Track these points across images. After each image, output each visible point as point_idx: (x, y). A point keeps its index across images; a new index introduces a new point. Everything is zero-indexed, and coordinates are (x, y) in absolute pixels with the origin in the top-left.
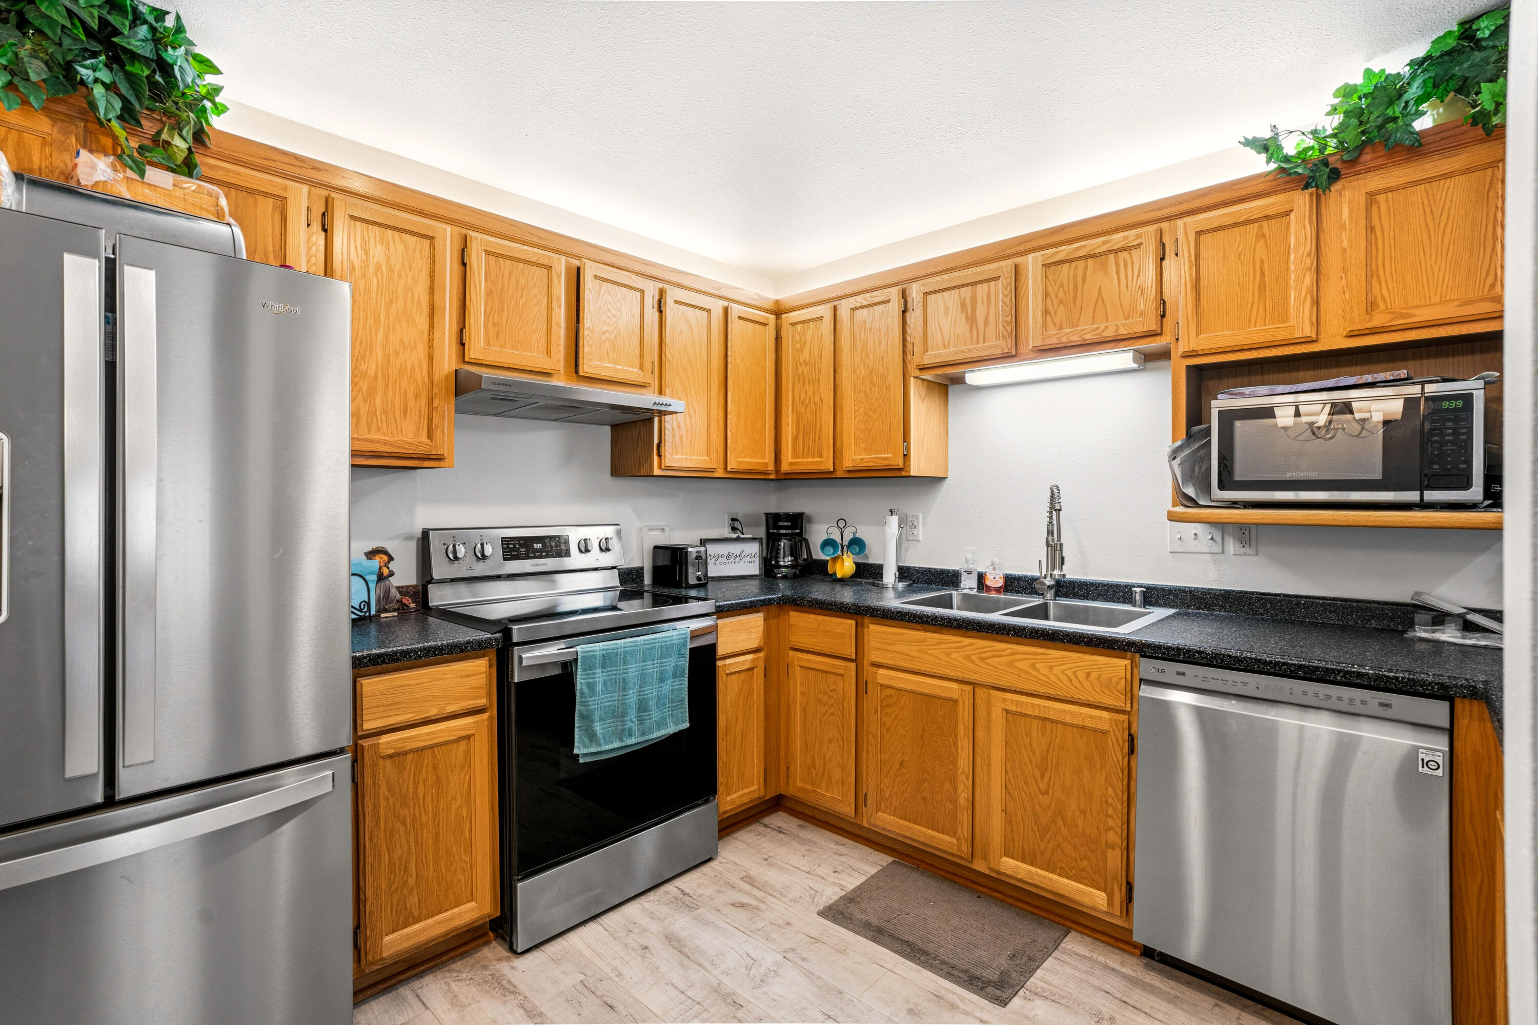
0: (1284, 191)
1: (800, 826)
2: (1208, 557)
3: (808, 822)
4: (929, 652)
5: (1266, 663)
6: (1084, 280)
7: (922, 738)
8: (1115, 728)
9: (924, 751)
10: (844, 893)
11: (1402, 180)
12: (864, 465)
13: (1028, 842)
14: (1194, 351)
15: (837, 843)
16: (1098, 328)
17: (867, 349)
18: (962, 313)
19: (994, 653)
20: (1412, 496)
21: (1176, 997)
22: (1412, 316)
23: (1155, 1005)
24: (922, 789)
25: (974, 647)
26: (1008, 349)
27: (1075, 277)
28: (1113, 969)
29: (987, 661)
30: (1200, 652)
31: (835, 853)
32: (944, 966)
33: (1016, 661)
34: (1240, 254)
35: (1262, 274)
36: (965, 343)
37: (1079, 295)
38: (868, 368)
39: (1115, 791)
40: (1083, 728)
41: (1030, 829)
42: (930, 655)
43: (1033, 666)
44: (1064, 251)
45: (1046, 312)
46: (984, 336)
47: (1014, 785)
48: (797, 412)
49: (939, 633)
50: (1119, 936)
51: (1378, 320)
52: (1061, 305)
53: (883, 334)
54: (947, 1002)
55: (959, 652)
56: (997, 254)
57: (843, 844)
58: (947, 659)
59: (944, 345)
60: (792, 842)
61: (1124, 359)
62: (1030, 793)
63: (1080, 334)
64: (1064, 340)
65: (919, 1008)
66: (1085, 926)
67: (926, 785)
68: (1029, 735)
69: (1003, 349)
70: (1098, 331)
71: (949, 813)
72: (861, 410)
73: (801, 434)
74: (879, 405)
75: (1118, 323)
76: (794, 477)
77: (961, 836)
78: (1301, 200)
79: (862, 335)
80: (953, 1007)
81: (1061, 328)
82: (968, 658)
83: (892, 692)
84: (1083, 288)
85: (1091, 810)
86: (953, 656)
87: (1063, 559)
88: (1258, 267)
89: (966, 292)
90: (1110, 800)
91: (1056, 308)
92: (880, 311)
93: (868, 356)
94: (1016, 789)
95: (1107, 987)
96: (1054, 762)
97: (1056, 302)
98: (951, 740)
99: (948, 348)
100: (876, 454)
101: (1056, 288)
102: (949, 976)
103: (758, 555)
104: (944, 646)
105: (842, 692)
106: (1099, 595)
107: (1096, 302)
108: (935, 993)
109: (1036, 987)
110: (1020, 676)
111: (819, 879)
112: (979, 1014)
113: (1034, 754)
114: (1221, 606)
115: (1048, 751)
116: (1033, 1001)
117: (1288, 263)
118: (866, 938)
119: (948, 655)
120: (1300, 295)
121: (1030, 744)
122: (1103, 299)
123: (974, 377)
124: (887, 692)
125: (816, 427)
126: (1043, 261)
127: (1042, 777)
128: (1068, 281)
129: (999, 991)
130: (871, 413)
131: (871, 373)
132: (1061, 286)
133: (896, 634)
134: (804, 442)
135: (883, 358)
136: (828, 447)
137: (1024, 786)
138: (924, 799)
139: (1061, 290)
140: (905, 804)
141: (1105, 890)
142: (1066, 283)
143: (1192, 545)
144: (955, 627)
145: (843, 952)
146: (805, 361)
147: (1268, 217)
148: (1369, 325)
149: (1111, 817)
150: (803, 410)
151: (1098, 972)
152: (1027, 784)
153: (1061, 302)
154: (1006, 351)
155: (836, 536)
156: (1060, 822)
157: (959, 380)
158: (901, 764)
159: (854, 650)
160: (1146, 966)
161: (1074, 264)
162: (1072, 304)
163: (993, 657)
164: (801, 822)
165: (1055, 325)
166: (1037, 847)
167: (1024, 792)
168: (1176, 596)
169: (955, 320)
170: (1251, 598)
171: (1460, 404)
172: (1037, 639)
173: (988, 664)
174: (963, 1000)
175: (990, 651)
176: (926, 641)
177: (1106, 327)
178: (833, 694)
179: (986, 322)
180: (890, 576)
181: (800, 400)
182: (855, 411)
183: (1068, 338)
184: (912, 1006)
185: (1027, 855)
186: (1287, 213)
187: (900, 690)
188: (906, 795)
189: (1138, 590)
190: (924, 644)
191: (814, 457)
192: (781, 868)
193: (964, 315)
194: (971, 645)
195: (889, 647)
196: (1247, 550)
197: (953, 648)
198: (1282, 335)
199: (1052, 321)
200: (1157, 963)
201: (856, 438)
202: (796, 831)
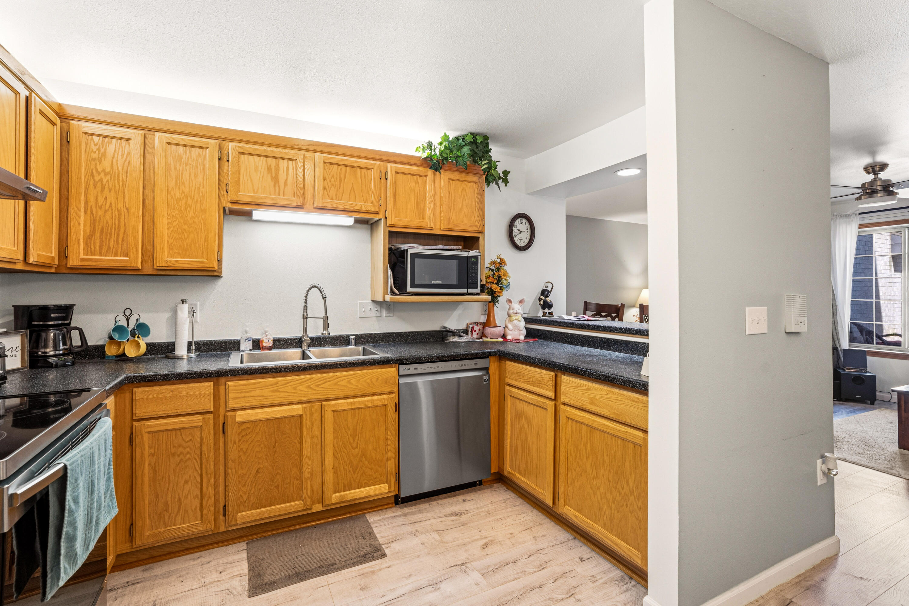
0: (424, 167)
1: (144, 570)
2: (375, 319)
3: (148, 564)
4: (280, 390)
5: (446, 357)
6: (345, 177)
7: (274, 447)
8: (390, 401)
9: (276, 455)
10: (247, 577)
11: (457, 178)
12: (177, 266)
13: (347, 479)
14: (393, 225)
15: (194, 559)
16: (352, 204)
17: (182, 178)
18: (268, 173)
19: (326, 380)
20: (465, 291)
21: (419, 510)
22: (459, 226)
23: (419, 517)
24: (275, 481)
25: (314, 379)
26: (301, 203)
27: (340, 174)
28: (394, 516)
29: (322, 386)
30: (424, 358)
31: (202, 565)
32: (348, 562)
33: (339, 382)
34: (410, 187)
35: (418, 199)
36: (270, 193)
37: (342, 184)
38: (183, 192)
39: (391, 432)
40: (374, 407)
41: (348, 471)
42: (281, 392)
43: (349, 382)
44: (336, 158)
45: (325, 188)
46: (284, 192)
47: (338, 451)
48: (92, 213)
49: (285, 376)
50: (384, 503)
51: (450, 227)
52: (333, 187)
53: (199, 170)
54: (368, 573)
55: (302, 385)
56: (294, 145)
57: (199, 558)
58: (294, 391)
59: (254, 191)
60: (157, 582)
61: (349, 221)
62: (347, 452)
63: (344, 205)
64: (335, 206)
65: (363, 585)
66: (370, 508)
67: (278, 477)
68: (346, 420)
69: (297, 203)
70: (352, 206)
71: (296, 487)
72: (175, 223)
73: (98, 235)
74: (194, 222)
75: (362, 204)
76: (84, 271)
77: (306, 496)
78: (431, 172)
79: (178, 166)
80: (373, 573)
81: (332, 199)
82: (309, 387)
83: (248, 425)
84: (344, 181)
85: (379, 446)
86: (298, 388)
87: (328, 324)
88: (416, 195)
89: (272, 162)
90: (389, 437)
91: (330, 187)
92: (197, 153)
93: (183, 183)
94: (339, 453)
95: (401, 523)
96: (360, 429)
97: (330, 185)
98: (296, 441)
99: (256, 194)
100: (190, 258)
101: (330, 177)
102: (355, 564)
103: (20, 348)
104: (292, 383)
105: (199, 440)
106: (327, 343)
107: (351, 191)
108: (359, 575)
109: (385, 541)
110: (342, 389)
111: (219, 583)
112: (384, 566)
113: (349, 430)
114: (382, 340)
115: (357, 425)
116: (390, 546)
117: (425, 196)
118: (296, 583)
119: (295, 388)
120: (430, 211)
121: (347, 426)
122: (354, 190)
123: (257, 214)
124: (244, 426)
125: (119, 230)
126: (324, 160)
127: (354, 440)
128: (337, 175)
129: (379, 552)
130: (186, 227)
131: (187, 197)
132: (333, 176)
133: (252, 384)
134: (101, 241)
135: (199, 188)
136: (137, 249)
137: (344, 449)
138: (277, 487)
139: (333, 178)
140: (262, 497)
141: (386, 482)
142: (335, 176)
143: (369, 314)
144: (302, 370)
145: (294, 598)
146: (104, 170)
147: (420, 175)
148: (449, 227)
149: (390, 445)
150: (101, 213)
151: (392, 521)
152: (345, 448)
153: (333, 185)
154: (299, 204)
155: (123, 322)
156: (364, 459)
157: (248, 215)
158: (258, 472)
159: (212, 403)
160: (401, 508)
161: (340, 167)
162: (338, 188)
163: (325, 383)
164: (142, 568)
165: (329, 196)
166: (352, 479)
167: (344, 452)
168: (364, 338)
169: (263, 177)
170: (393, 335)
171: (475, 260)
172: (353, 367)
173: (322, 387)
174: (371, 567)
175: (324, 380)
176: (278, 383)
177: (356, 204)
178: (190, 444)
179: (286, 184)
180: (181, 350)
181: (97, 203)
182: (168, 223)
183: (337, 205)
184: (360, 587)
185: (347, 486)
186: (426, 176)
187: (256, 421)
188: (262, 491)
189: (353, 337)
190: (278, 385)
191: (116, 255)
192: (178, 599)
193: (270, 175)
194: (311, 379)
195: (247, 394)
196: (391, 315)
197: (298, 384)
198: (424, 225)
199: (328, 194)
200: (402, 505)
201: (169, 245)
202: (147, 574)
